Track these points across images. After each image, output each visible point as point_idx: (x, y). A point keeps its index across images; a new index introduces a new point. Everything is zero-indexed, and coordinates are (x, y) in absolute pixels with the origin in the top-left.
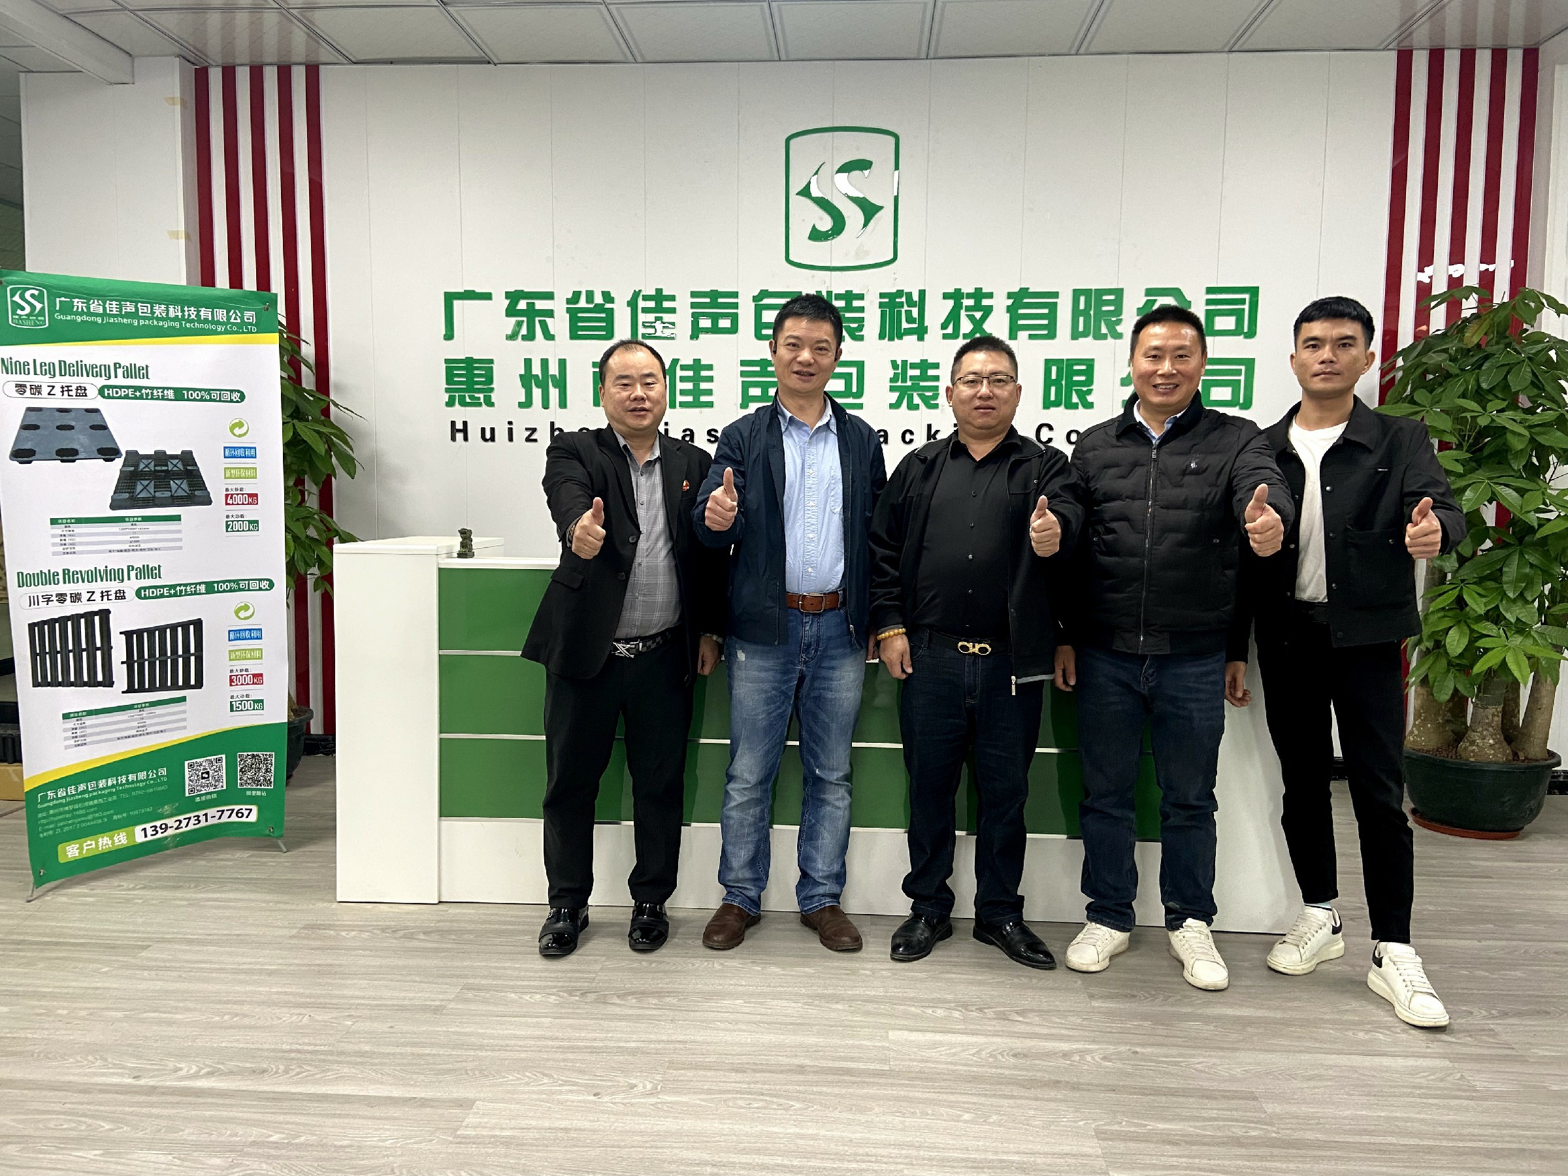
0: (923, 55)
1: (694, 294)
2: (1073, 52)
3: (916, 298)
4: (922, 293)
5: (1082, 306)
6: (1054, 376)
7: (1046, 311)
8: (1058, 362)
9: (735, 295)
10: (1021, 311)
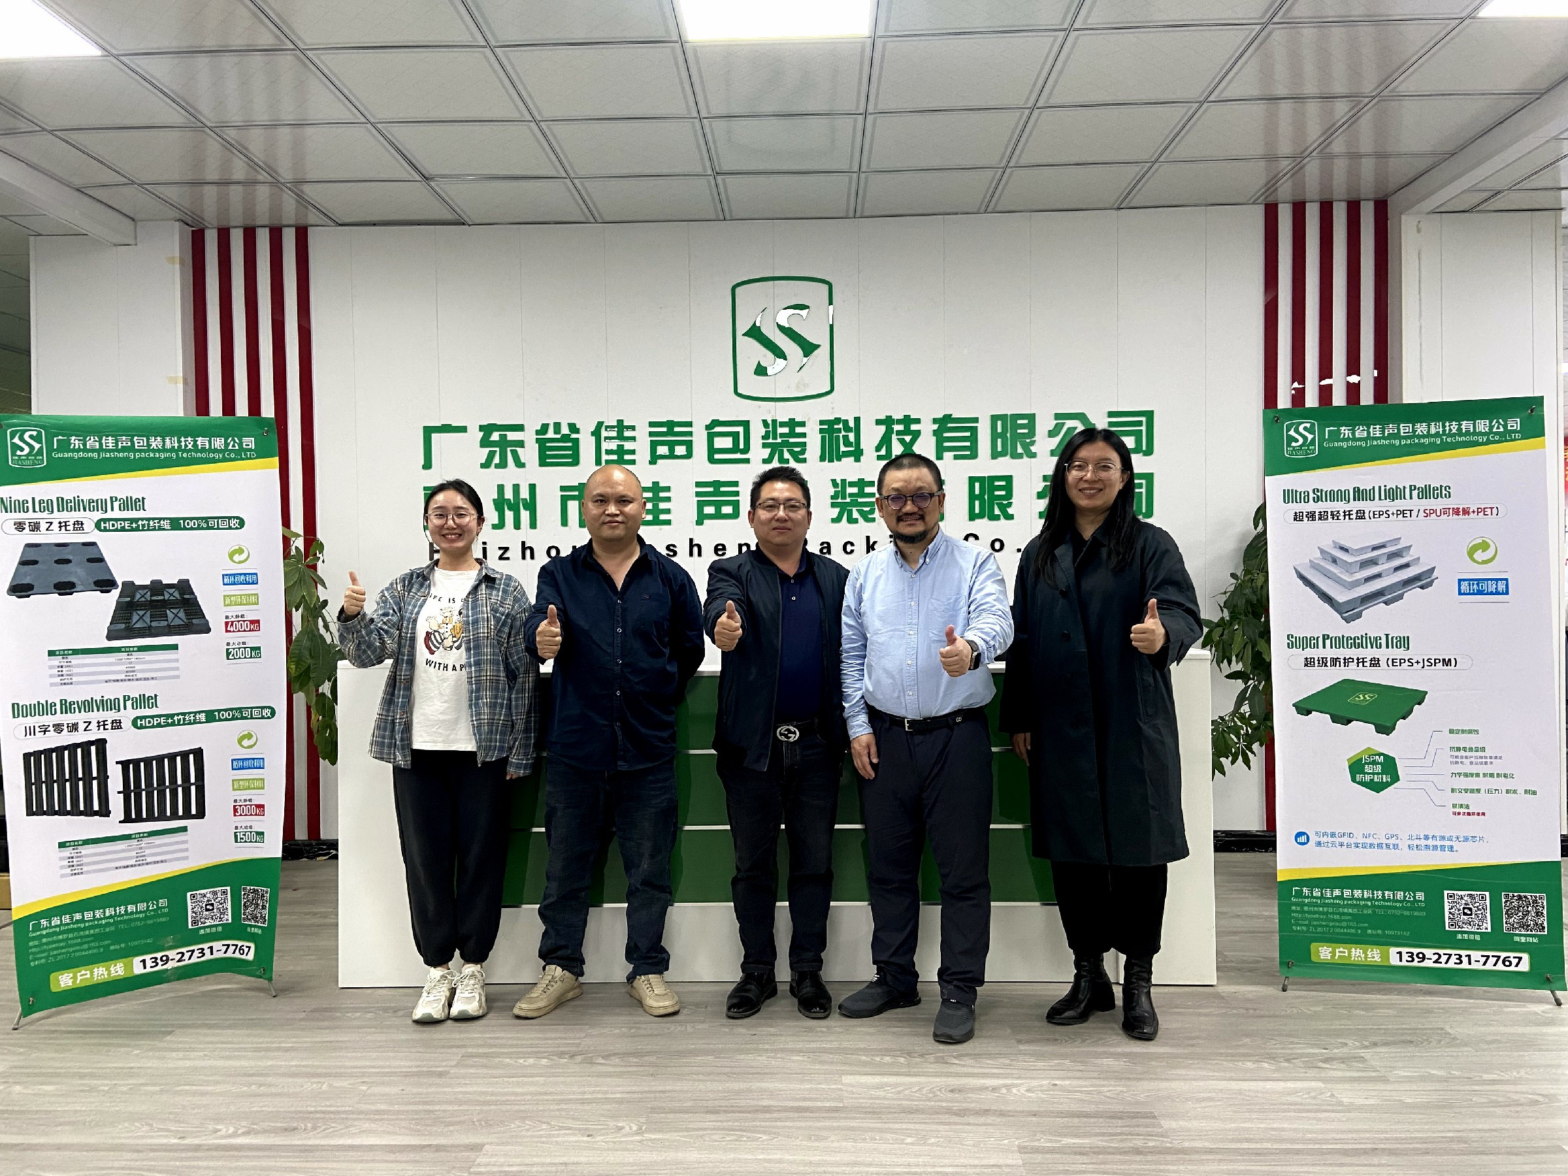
0: (851, 214)
1: (652, 424)
2: (982, 211)
3: (852, 424)
4: (857, 420)
5: (999, 430)
6: (977, 492)
7: (968, 434)
8: (981, 480)
9: (690, 424)
10: (946, 435)
